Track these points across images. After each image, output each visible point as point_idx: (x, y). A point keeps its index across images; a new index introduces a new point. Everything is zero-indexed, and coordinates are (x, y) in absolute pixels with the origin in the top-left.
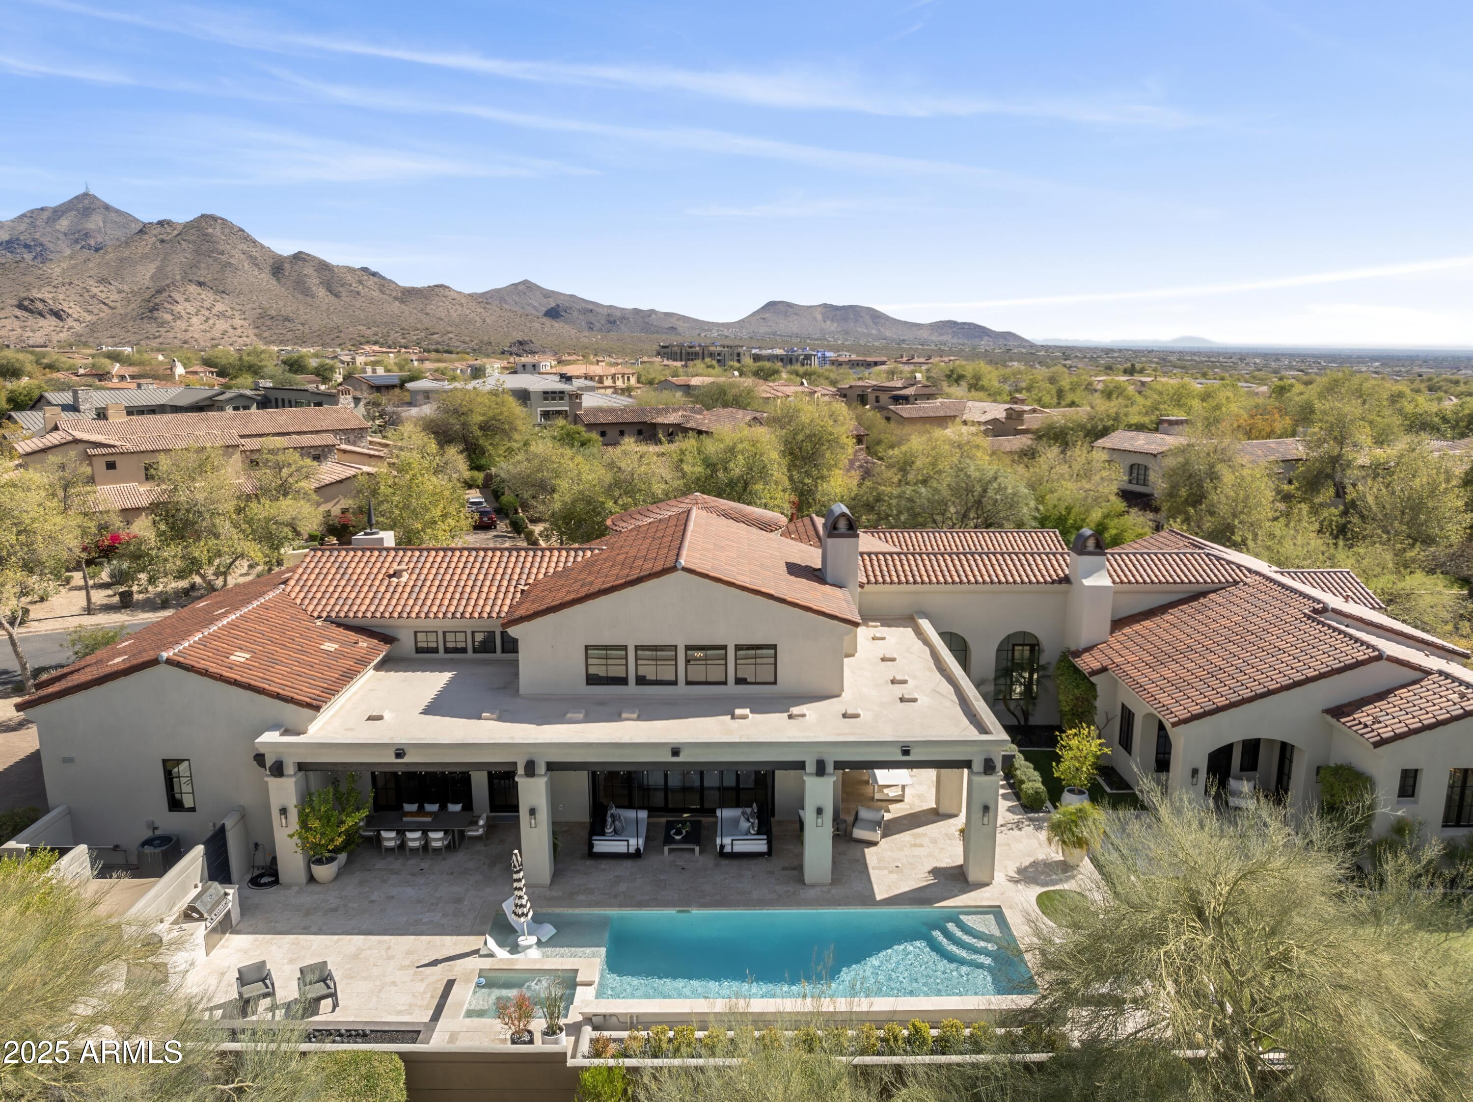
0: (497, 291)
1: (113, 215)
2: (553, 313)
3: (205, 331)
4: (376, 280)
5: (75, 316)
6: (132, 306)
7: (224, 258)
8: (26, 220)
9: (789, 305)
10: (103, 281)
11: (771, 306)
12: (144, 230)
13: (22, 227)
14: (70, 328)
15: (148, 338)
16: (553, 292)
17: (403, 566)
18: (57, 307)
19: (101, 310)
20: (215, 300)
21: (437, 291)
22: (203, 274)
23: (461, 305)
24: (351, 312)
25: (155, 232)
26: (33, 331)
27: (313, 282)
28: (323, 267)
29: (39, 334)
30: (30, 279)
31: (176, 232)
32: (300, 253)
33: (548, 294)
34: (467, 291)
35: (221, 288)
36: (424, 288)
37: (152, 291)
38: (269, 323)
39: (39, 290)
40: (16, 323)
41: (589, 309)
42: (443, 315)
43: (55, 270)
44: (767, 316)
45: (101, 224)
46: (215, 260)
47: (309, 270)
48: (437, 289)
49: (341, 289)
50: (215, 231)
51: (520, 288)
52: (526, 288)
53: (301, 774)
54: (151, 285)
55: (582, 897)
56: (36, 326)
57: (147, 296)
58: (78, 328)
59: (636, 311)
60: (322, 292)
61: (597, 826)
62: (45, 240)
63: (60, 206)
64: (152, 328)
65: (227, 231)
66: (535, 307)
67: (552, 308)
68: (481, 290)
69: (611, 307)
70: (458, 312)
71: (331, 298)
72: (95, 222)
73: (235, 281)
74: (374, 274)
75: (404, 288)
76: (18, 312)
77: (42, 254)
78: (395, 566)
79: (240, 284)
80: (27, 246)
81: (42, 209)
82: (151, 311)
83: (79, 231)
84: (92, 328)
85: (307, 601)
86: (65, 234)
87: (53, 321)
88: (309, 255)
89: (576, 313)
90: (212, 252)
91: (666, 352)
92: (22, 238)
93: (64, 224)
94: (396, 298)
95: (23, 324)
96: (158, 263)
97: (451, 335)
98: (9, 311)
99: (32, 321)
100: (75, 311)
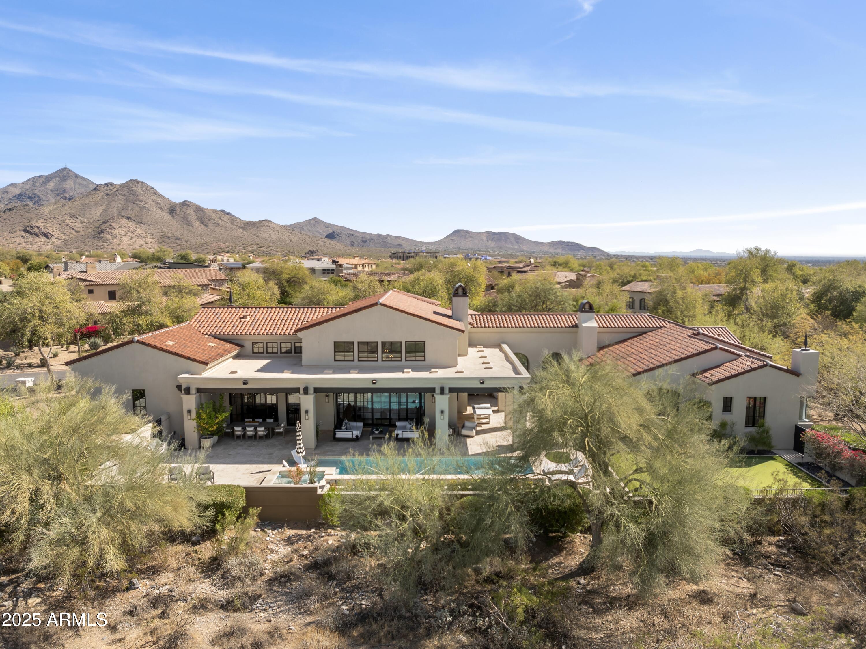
0: (299, 224)
1: (80, 180)
2: (331, 236)
3: (130, 245)
4: (229, 217)
5: (56, 236)
6: (89, 230)
7: (142, 204)
8: (30, 183)
9: (467, 232)
10: (73, 216)
11: (457, 232)
12: (97, 188)
13: (28, 186)
14: (53, 243)
15: (97, 249)
16: (331, 224)
17: (248, 314)
18: (46, 231)
19: (71, 233)
20: (136, 227)
21: (264, 223)
22: (129, 213)
23: (278, 231)
24: (214, 235)
25: (103, 189)
26: (31, 244)
27: (193, 217)
28: (199, 209)
29: (35, 246)
30: (32, 215)
31: (115, 190)
32: (186, 201)
33: (327, 226)
34: (282, 224)
35: (140, 221)
36: (257, 222)
37: (101, 222)
38: (167, 240)
39: (36, 221)
40: (22, 240)
41: (351, 234)
42: (267, 237)
43: (45, 210)
44: (454, 238)
45: (73, 185)
46: (137, 205)
47: (190, 211)
48: (264, 222)
49: (208, 222)
50: (138, 189)
51: (312, 222)
52: (316, 222)
53: (198, 394)
54: (100, 219)
55: (329, 453)
56: (34, 242)
57: (97, 225)
58: (57, 242)
59: (379, 235)
60: (197, 224)
61: (338, 426)
62: (40, 194)
63: (50, 175)
64: (99, 243)
65: (144, 189)
66: (320, 233)
67: (330, 234)
68: (289, 223)
69: (364, 233)
70: (276, 235)
71: (203, 227)
72: (69, 184)
73: (148, 217)
74: (228, 214)
75: (245, 221)
76: (24, 234)
77: (37, 201)
78: (244, 314)
79: (150, 219)
80: (29, 197)
81: (39, 177)
82: (99, 233)
83: (60, 189)
84: (66, 243)
85: (200, 328)
86: (52, 191)
87: (43, 239)
88: (191, 203)
89: (344, 236)
90: (135, 200)
91: (394, 256)
92: (27, 193)
93: (51, 185)
94: (240, 227)
95: (26, 240)
96: (104, 207)
97: (271, 248)
98: (18, 233)
99: (31, 239)
100: (56, 232)
